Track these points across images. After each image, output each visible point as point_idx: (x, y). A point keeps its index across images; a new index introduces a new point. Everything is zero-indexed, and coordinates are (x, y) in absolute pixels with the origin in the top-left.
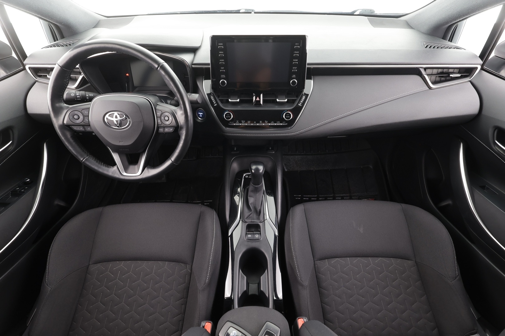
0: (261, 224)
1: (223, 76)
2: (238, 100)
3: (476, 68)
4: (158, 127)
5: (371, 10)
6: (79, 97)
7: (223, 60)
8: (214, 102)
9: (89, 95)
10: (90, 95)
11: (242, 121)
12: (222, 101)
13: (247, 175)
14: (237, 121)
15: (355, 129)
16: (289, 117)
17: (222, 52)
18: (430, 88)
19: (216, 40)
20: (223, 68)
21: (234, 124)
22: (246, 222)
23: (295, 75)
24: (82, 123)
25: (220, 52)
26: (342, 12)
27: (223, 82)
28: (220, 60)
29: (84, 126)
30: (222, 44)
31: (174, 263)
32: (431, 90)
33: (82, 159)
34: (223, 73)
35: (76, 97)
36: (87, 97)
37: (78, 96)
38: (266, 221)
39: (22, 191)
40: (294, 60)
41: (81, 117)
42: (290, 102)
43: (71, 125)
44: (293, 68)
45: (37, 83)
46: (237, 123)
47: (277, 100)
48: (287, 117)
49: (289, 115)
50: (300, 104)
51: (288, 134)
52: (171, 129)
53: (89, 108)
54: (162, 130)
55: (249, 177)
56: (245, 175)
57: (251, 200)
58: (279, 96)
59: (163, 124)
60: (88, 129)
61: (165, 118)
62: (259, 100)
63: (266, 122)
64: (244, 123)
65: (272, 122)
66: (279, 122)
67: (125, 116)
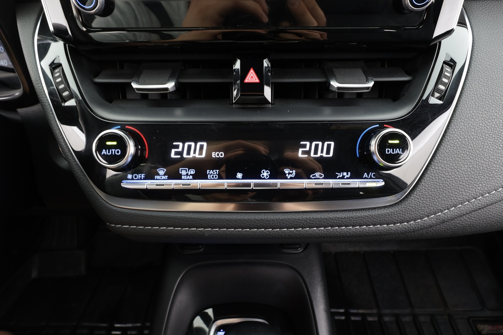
2: (171, 84)
11: (184, 173)
16: (397, 151)
42: (384, 94)
46: (158, 177)
47: (335, 84)
48: (391, 151)
49: (397, 142)
50: (433, 95)
51: (388, 224)
58: (336, 71)
62: (257, 81)
63: (289, 174)
64: (191, 177)
65: (318, 176)
66: (345, 174)
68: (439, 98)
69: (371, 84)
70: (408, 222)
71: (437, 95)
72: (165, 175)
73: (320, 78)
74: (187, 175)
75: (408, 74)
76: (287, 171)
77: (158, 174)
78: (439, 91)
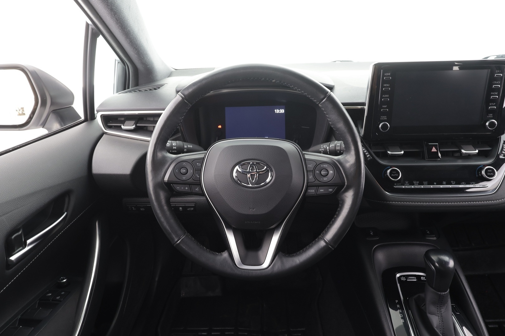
1: (385, 118)
2: (402, 152)
4: (308, 187)
6: (175, 148)
7: (387, 96)
8: (368, 155)
9: (187, 147)
10: (189, 146)
11: (415, 183)
12: (377, 154)
13: (404, 276)
14: (407, 183)
16: (492, 174)
17: (388, 85)
19: (381, 69)
20: (386, 106)
21: (403, 187)
23: (492, 115)
24: (191, 180)
25: (385, 85)
27: (384, 125)
28: (383, 96)
29: (191, 184)
30: (389, 74)
33: (176, 240)
34: (384, 113)
35: (172, 147)
36: (186, 148)
37: (175, 146)
39: (58, 298)
40: (492, 93)
41: (190, 171)
42: (483, 155)
43: (172, 183)
44: (491, 104)
45: (104, 135)
46: (406, 184)
47: (463, 151)
48: (489, 174)
49: (491, 171)
50: (501, 155)
51: (491, 201)
52: (329, 190)
53: (203, 159)
54: (313, 191)
55: (407, 279)
56: (398, 275)
57: (435, 320)
58: (462, 146)
59: (317, 182)
60: (196, 190)
61: (322, 173)
62: (436, 151)
63: (453, 183)
64: (418, 184)
65: (463, 184)
66: (473, 183)
67: (265, 167)
68: (503, 156)
69: (477, 151)
70: (494, 201)
71: (502, 155)
72: (408, 183)
73: (456, 149)
74: (416, 183)
75: (490, 147)
76: (452, 182)
77: (406, 183)
78: (503, 154)
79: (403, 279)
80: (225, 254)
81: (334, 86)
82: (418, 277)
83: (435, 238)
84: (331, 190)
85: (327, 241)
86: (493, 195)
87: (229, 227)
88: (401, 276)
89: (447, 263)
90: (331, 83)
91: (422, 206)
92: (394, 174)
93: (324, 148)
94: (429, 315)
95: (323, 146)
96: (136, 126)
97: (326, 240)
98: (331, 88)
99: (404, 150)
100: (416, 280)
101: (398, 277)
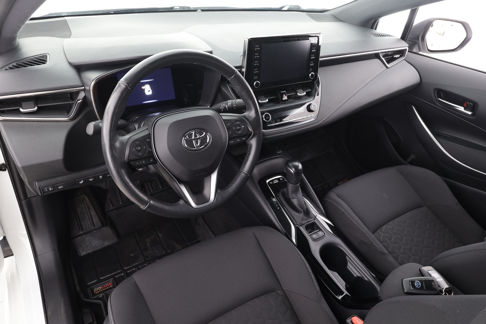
0: (316, 221)
1: (256, 77)
2: (267, 100)
3: (406, 49)
4: (230, 140)
5: (298, 6)
7: (257, 62)
11: (278, 120)
13: (271, 181)
14: (274, 122)
15: (357, 109)
17: (257, 54)
18: (387, 67)
19: (253, 42)
20: (257, 69)
21: (272, 125)
22: (303, 224)
23: (312, 69)
24: (146, 155)
25: (256, 54)
26: (271, 8)
27: (257, 83)
28: (255, 62)
29: (146, 158)
30: (258, 46)
31: (263, 297)
32: (388, 69)
34: (256, 74)
38: (317, 217)
40: (312, 55)
41: (144, 147)
44: (311, 62)
47: (298, 94)
52: (243, 139)
53: (150, 134)
54: (233, 142)
55: (273, 182)
56: (268, 181)
57: (295, 202)
58: (298, 91)
59: (234, 135)
60: (151, 161)
61: (237, 128)
67: (204, 133)
69: (305, 93)
70: (316, 123)
71: (317, 94)
73: (294, 93)
75: (310, 89)
79: (271, 183)
80: (181, 202)
81: (212, 51)
82: (278, 179)
83: (281, 152)
84: (244, 139)
85: (246, 173)
86: (316, 120)
87: (181, 182)
88: (269, 182)
89: (298, 166)
90: (210, 49)
91: (283, 135)
92: (267, 117)
93: (223, 106)
94: (292, 200)
95: (222, 105)
96: (38, 107)
97: (244, 172)
98: (211, 52)
99: (268, 98)
100: (278, 182)
101: (268, 183)
